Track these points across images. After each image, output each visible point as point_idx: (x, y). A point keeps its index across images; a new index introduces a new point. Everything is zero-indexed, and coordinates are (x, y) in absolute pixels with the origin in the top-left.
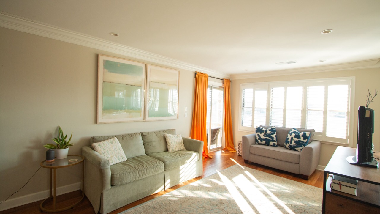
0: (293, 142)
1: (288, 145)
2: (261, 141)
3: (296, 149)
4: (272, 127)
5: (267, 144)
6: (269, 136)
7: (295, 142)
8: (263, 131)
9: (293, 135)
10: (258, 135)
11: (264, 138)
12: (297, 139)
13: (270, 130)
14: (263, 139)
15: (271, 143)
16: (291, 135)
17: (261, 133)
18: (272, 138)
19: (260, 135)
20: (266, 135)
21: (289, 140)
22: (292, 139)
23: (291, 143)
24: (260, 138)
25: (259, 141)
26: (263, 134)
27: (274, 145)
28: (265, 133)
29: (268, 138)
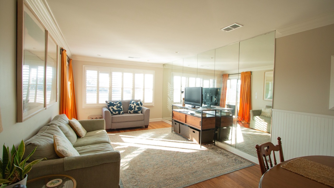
0: (136, 108)
1: (132, 111)
2: (115, 112)
3: (138, 112)
4: (120, 101)
5: (119, 114)
6: (119, 107)
7: (137, 108)
8: (115, 105)
9: (135, 104)
10: (112, 108)
11: (117, 109)
12: (138, 106)
13: (119, 104)
14: (117, 111)
15: (121, 112)
16: (133, 104)
17: (114, 106)
19: (113, 108)
20: (118, 107)
21: (133, 107)
22: (135, 106)
23: (135, 109)
24: (114, 110)
25: (114, 112)
26: (115, 106)
27: (123, 114)
28: (116, 106)
29: (119, 109)
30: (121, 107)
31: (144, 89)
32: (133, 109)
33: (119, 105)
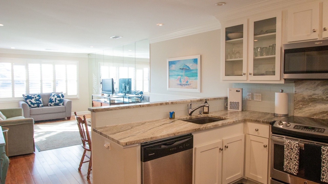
1: (53, 103)
2: (34, 105)
3: (59, 104)
4: (38, 94)
5: (38, 106)
6: (38, 100)
7: (58, 100)
8: (33, 98)
9: (56, 97)
10: (30, 101)
11: (35, 102)
12: (59, 99)
13: (37, 96)
14: (35, 104)
15: (41, 105)
16: (54, 97)
17: (32, 99)
18: (40, 101)
19: (32, 101)
20: (36, 100)
21: (54, 100)
22: (56, 99)
23: (55, 102)
24: (32, 103)
25: (32, 105)
26: (33, 99)
27: (42, 106)
28: (35, 98)
29: (38, 102)
30: (41, 100)
31: (66, 81)
32: (53, 102)
33: (37, 98)
